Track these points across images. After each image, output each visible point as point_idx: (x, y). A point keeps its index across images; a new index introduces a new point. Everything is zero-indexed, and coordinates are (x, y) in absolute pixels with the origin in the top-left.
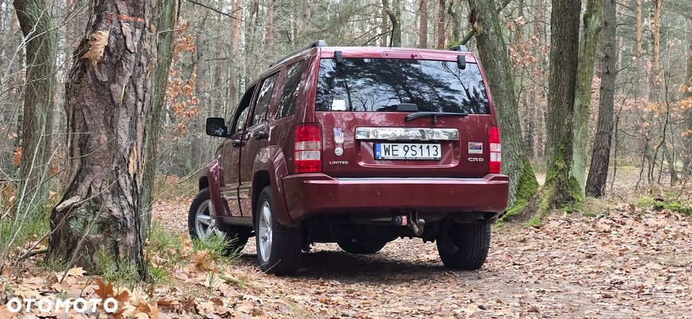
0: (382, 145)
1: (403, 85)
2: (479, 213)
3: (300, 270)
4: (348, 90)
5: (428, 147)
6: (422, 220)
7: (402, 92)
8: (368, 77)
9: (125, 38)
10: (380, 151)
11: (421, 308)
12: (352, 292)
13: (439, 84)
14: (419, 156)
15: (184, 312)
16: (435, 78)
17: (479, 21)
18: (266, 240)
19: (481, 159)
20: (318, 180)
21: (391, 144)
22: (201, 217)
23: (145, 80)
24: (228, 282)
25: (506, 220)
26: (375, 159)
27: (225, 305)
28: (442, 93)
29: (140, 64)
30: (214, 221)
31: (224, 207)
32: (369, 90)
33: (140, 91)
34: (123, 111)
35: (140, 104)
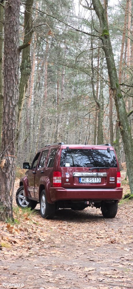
0: (82, 178)
1: (92, 156)
2: (113, 200)
3: (55, 217)
4: (72, 157)
5: (97, 179)
6: (93, 203)
7: (91, 158)
8: (79, 153)
9: (9, 161)
10: (81, 180)
11: (88, 231)
12: (70, 225)
13: (104, 156)
14: (93, 182)
15: (25, 231)
16: (103, 153)
17: (121, 126)
18: (43, 207)
19: (114, 183)
20: (61, 190)
21: (84, 178)
22: (20, 196)
23: (14, 171)
24: (34, 223)
25: (130, 199)
26: (79, 183)
27: (34, 230)
28: (105, 159)
29: (13, 167)
30: (25, 198)
31: (29, 193)
32: (79, 158)
33: (13, 174)
34: (8, 180)
35: (12, 177)
